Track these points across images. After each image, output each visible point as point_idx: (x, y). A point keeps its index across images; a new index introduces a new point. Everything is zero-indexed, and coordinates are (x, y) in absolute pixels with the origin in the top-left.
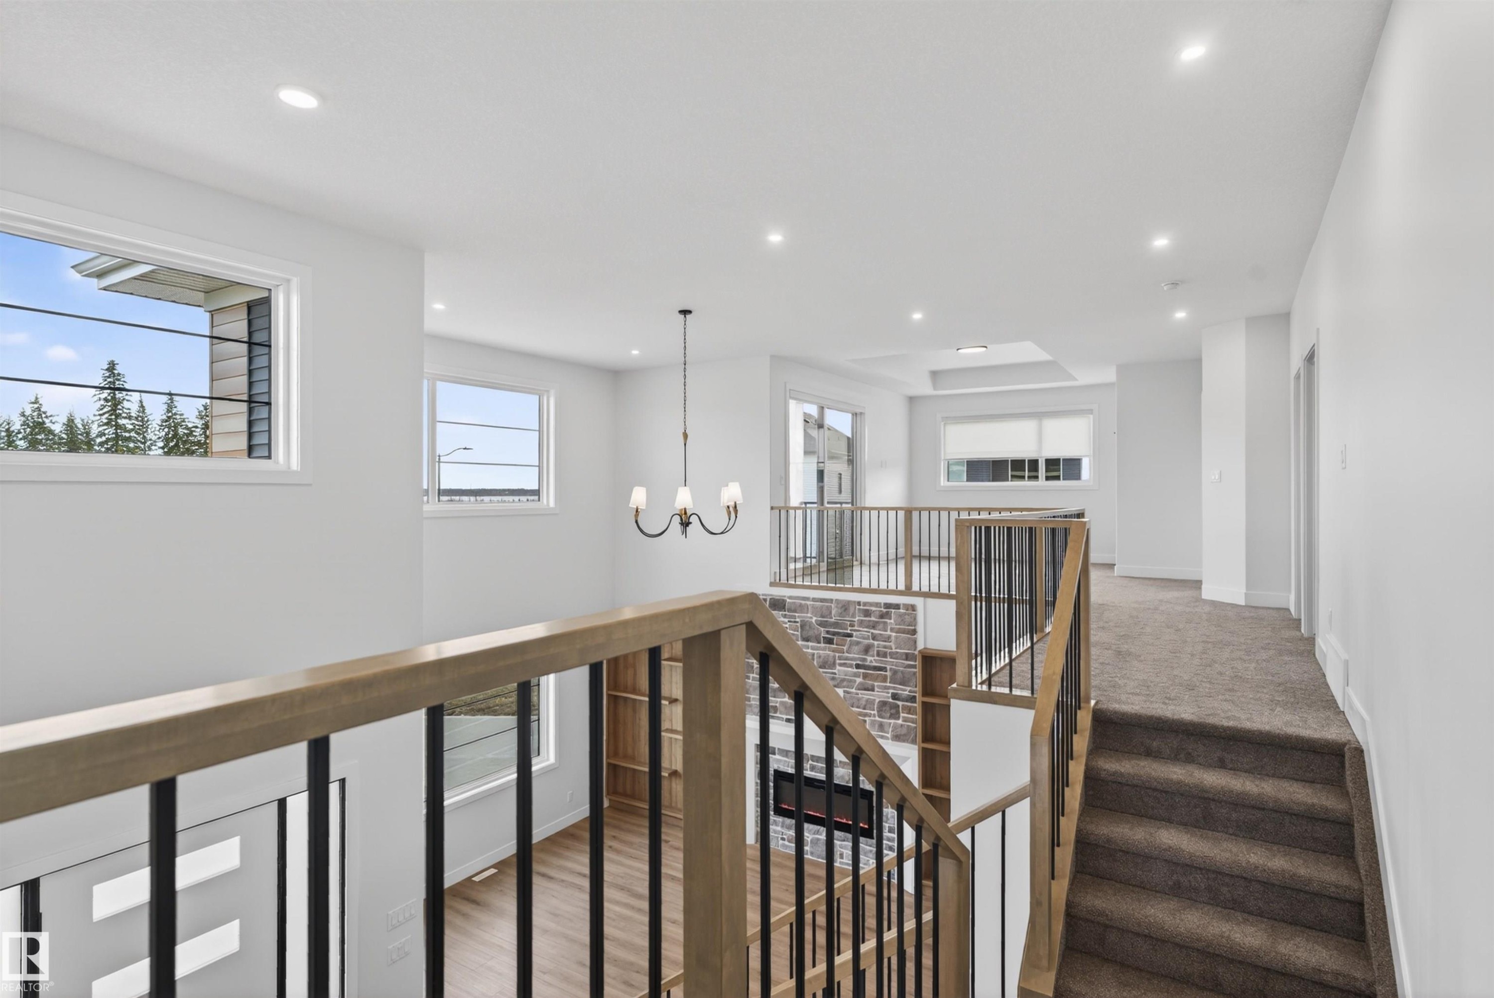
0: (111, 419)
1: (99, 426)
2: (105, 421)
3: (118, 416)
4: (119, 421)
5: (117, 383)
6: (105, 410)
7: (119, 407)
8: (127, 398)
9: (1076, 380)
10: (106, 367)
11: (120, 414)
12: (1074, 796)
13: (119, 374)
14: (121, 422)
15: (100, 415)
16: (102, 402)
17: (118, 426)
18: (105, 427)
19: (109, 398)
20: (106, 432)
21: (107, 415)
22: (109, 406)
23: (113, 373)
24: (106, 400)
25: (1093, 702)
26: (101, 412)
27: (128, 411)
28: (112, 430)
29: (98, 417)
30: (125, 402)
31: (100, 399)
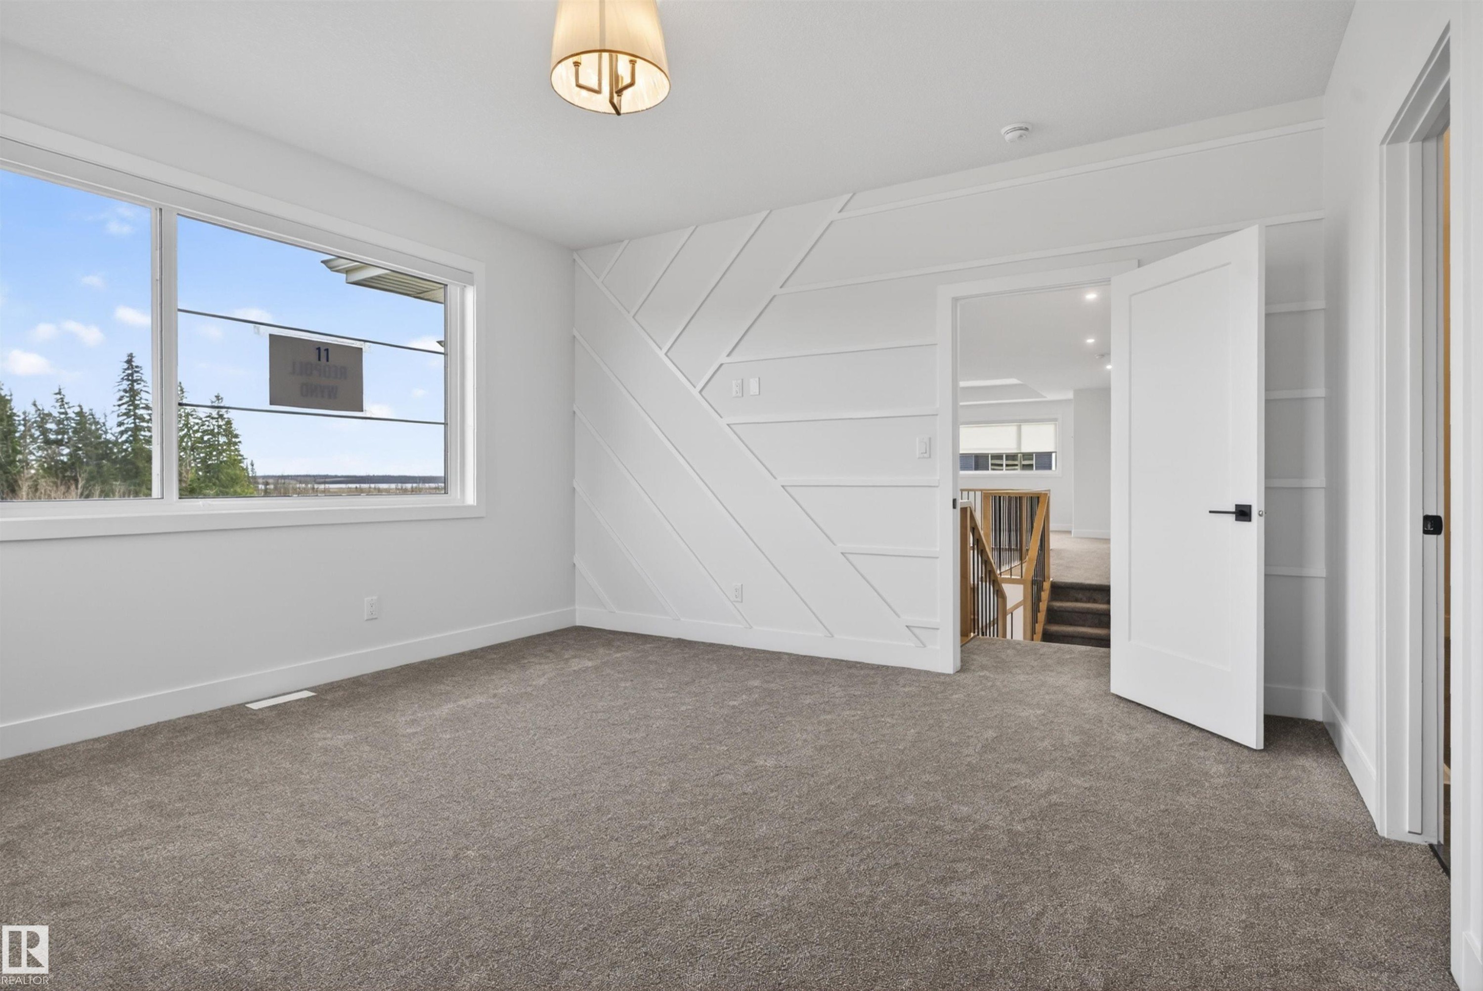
0: (130, 410)
1: (118, 416)
2: (124, 411)
3: (136, 407)
4: (137, 411)
5: (135, 375)
6: (124, 401)
7: (137, 398)
8: (144, 389)
9: (1042, 396)
10: (126, 359)
11: (138, 405)
12: (1042, 616)
13: (137, 367)
14: (140, 412)
15: (119, 406)
16: (122, 394)
17: (136, 416)
18: (125, 417)
19: (128, 389)
20: (125, 422)
21: (125, 406)
22: (127, 397)
23: (132, 365)
24: (125, 391)
25: (1051, 579)
26: (121, 402)
27: (146, 402)
28: (131, 420)
29: (117, 408)
30: (142, 393)
31: (119, 390)
